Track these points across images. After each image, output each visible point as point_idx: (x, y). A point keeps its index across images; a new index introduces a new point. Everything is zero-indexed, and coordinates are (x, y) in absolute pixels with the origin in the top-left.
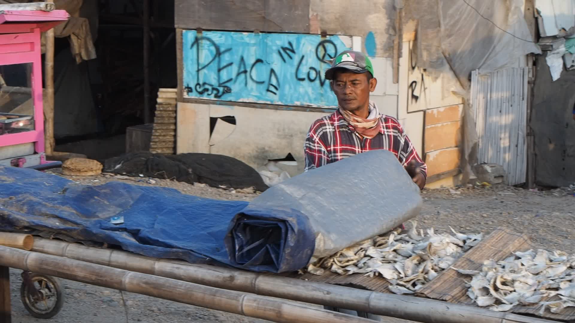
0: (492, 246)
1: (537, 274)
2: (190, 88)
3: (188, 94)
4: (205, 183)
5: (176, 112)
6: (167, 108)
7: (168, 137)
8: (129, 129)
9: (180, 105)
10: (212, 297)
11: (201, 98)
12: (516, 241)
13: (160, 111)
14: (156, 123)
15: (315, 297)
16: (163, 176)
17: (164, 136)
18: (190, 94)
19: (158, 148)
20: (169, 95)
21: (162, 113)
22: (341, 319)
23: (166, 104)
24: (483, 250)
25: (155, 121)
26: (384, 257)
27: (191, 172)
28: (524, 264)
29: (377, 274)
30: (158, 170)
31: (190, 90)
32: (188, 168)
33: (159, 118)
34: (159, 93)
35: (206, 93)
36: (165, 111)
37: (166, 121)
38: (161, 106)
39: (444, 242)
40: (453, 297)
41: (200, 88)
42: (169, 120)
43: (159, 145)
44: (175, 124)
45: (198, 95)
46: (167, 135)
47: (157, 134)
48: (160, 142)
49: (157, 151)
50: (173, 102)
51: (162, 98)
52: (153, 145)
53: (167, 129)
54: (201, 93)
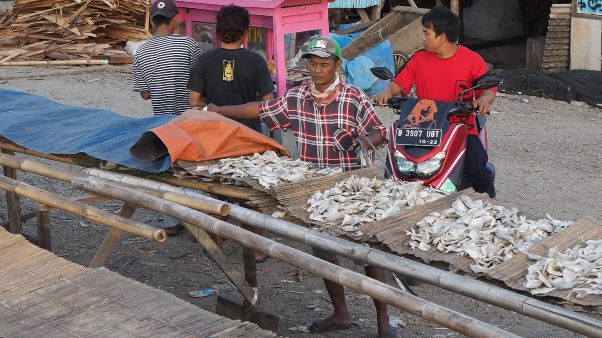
0: (571, 234)
1: (593, 261)
2: (584, 4)
3: (581, 9)
4: (584, 101)
5: (570, 26)
6: (560, 23)
7: (562, 51)
8: (529, 41)
9: (573, 20)
10: (321, 268)
11: (594, 13)
12: (595, 230)
13: (553, 26)
14: (549, 38)
15: (405, 272)
16: (540, 94)
17: (557, 50)
18: (583, 9)
19: (551, 62)
20: (562, 11)
21: (555, 28)
22: (397, 295)
23: (559, 20)
24: (561, 238)
25: (548, 36)
26: (482, 239)
27: (569, 90)
28: (584, 252)
29: (466, 254)
30: (537, 88)
31: (583, 5)
32: (567, 86)
33: (552, 33)
34: (551, 9)
35: (598, 9)
36: (559, 26)
37: (560, 35)
38: (554, 21)
39: (531, 228)
40: (511, 278)
41: (592, 4)
42: (563, 34)
43: (552, 59)
44: (569, 38)
45: (591, 10)
46: (561, 49)
47: (550, 48)
48: (553, 56)
49: (550, 65)
50: (567, 17)
51: (555, 13)
52: (545, 59)
53: (560, 43)
54: (594, 9)
